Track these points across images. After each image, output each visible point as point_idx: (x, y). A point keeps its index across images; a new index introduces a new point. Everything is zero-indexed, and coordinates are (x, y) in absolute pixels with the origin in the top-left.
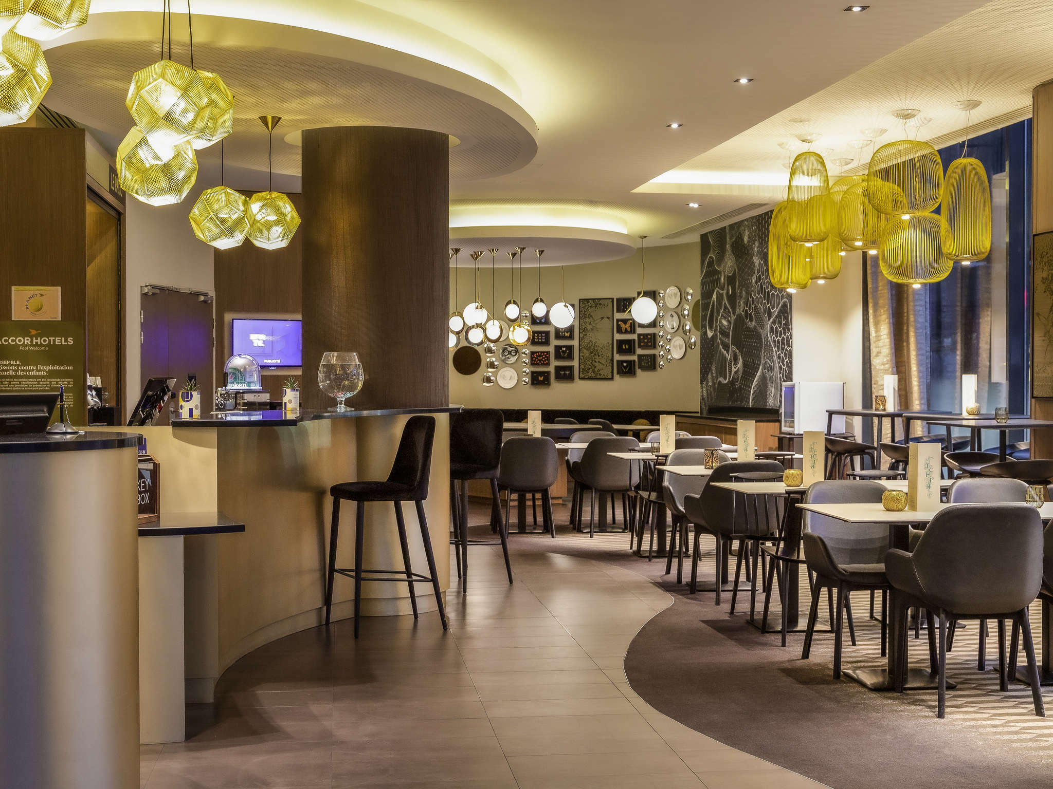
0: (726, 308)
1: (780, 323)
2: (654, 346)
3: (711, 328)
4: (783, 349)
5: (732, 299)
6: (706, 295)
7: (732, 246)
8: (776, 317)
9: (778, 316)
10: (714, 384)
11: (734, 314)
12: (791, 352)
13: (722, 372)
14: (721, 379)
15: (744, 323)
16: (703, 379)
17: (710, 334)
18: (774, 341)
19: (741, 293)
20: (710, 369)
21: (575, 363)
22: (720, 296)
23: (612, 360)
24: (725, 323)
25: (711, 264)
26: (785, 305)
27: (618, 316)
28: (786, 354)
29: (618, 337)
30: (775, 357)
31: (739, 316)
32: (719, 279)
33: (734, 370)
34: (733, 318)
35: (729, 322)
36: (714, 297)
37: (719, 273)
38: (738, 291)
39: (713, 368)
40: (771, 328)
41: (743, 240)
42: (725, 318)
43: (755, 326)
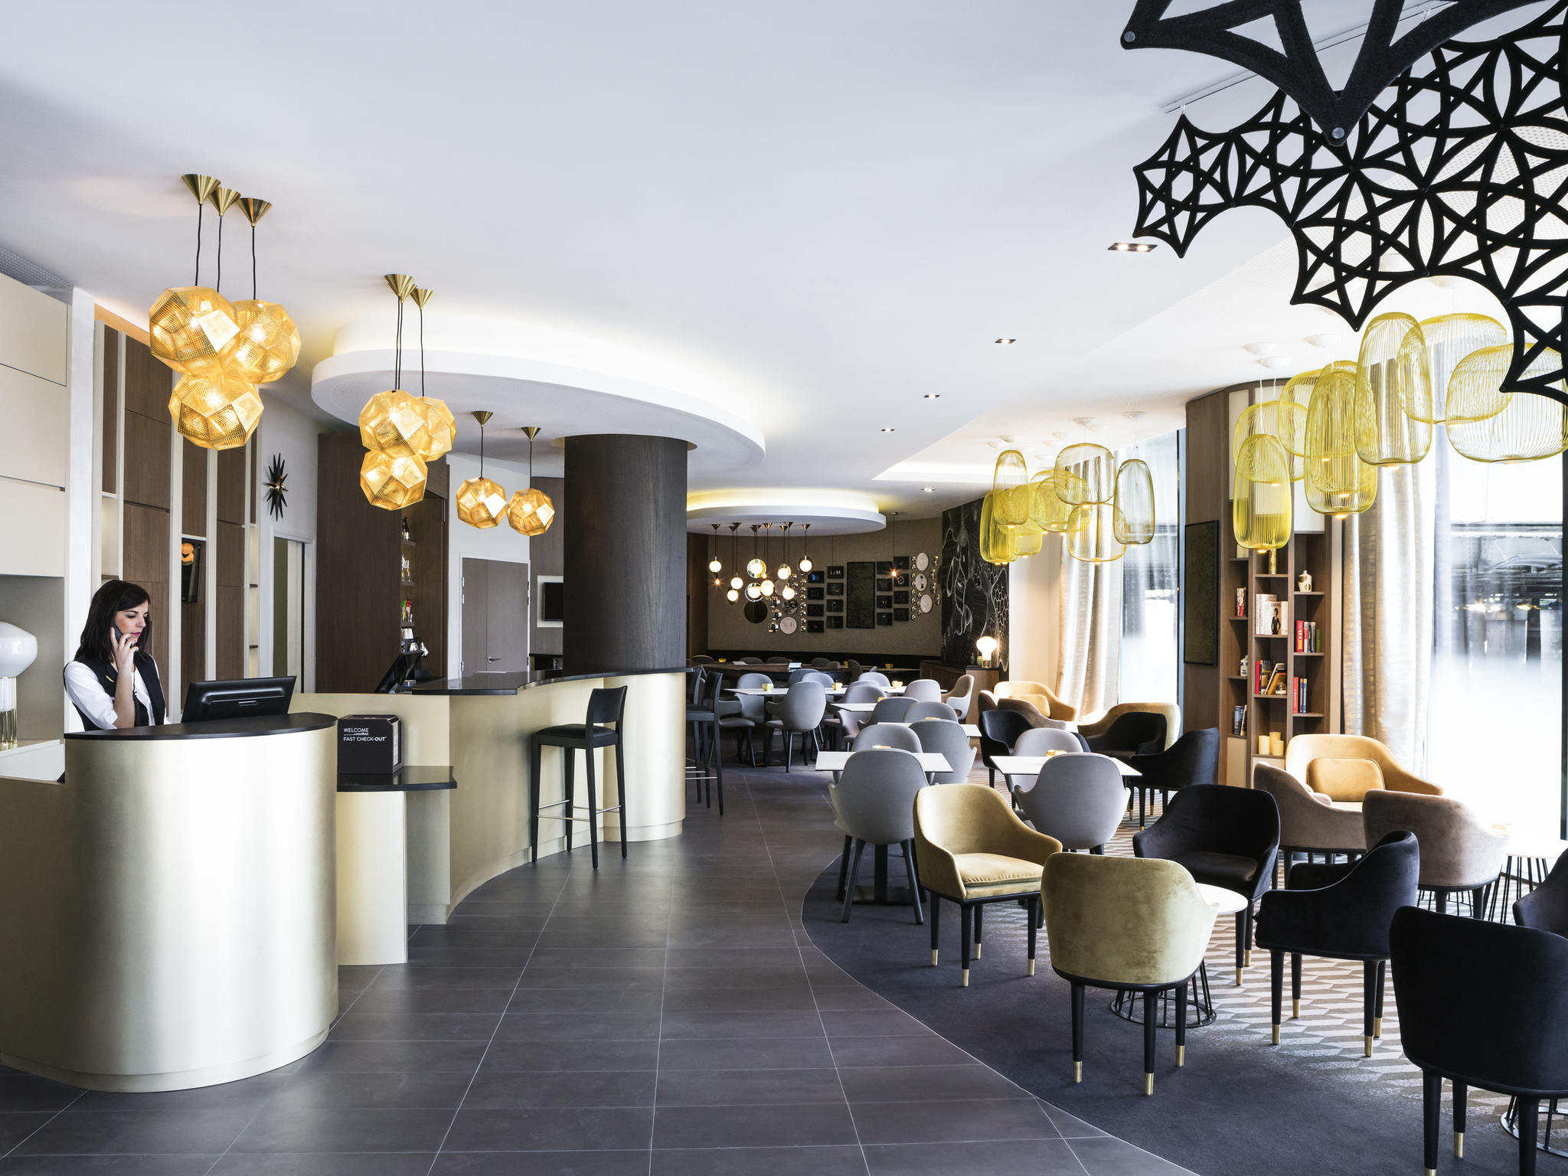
0: (961, 573)
1: (1000, 587)
2: (907, 602)
3: (950, 589)
4: (1002, 609)
5: (965, 566)
6: (946, 561)
7: (965, 523)
8: (997, 583)
9: (999, 582)
10: (952, 635)
11: (967, 578)
12: (1008, 612)
13: (957, 626)
14: (957, 632)
15: (974, 587)
16: (944, 631)
17: (949, 594)
18: (996, 602)
19: (972, 561)
20: (950, 624)
21: (844, 614)
22: (956, 563)
23: (874, 612)
24: (960, 585)
25: (950, 536)
26: (1003, 574)
27: (878, 577)
28: (1004, 614)
29: (878, 593)
30: (996, 616)
31: (970, 580)
32: (956, 549)
33: (966, 625)
34: (966, 582)
35: (963, 585)
36: (952, 563)
37: (956, 544)
38: (970, 560)
39: (952, 622)
40: (994, 591)
41: (973, 518)
42: (960, 581)
43: (982, 590)
